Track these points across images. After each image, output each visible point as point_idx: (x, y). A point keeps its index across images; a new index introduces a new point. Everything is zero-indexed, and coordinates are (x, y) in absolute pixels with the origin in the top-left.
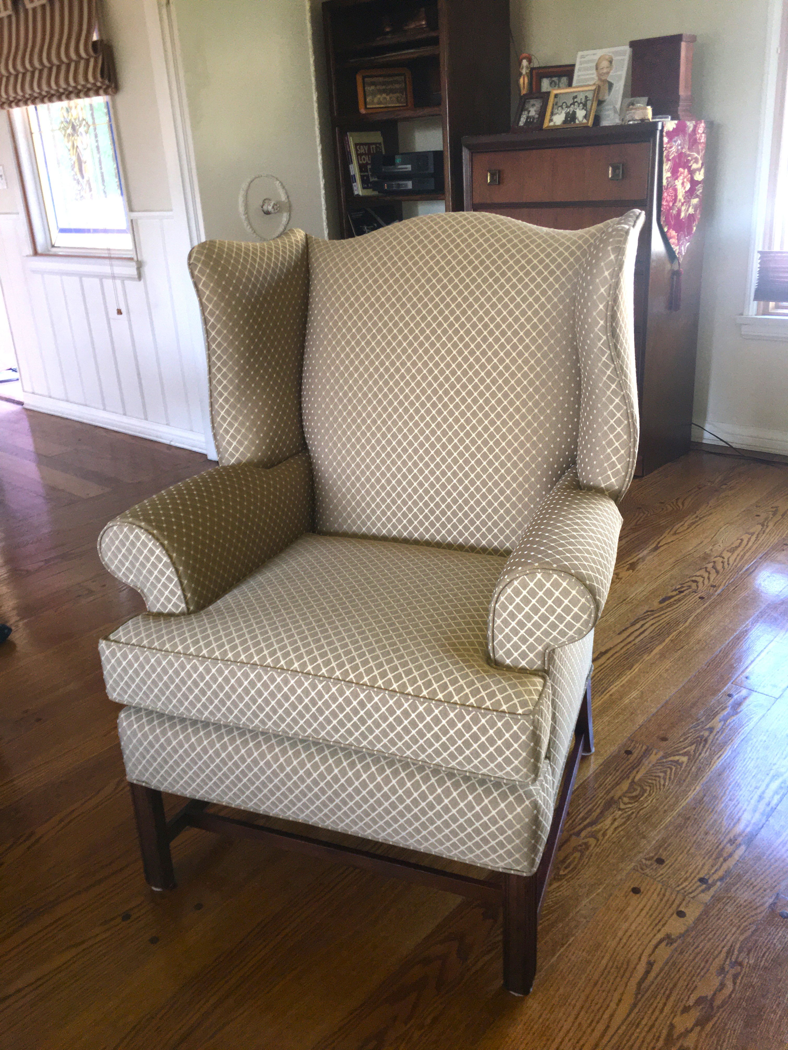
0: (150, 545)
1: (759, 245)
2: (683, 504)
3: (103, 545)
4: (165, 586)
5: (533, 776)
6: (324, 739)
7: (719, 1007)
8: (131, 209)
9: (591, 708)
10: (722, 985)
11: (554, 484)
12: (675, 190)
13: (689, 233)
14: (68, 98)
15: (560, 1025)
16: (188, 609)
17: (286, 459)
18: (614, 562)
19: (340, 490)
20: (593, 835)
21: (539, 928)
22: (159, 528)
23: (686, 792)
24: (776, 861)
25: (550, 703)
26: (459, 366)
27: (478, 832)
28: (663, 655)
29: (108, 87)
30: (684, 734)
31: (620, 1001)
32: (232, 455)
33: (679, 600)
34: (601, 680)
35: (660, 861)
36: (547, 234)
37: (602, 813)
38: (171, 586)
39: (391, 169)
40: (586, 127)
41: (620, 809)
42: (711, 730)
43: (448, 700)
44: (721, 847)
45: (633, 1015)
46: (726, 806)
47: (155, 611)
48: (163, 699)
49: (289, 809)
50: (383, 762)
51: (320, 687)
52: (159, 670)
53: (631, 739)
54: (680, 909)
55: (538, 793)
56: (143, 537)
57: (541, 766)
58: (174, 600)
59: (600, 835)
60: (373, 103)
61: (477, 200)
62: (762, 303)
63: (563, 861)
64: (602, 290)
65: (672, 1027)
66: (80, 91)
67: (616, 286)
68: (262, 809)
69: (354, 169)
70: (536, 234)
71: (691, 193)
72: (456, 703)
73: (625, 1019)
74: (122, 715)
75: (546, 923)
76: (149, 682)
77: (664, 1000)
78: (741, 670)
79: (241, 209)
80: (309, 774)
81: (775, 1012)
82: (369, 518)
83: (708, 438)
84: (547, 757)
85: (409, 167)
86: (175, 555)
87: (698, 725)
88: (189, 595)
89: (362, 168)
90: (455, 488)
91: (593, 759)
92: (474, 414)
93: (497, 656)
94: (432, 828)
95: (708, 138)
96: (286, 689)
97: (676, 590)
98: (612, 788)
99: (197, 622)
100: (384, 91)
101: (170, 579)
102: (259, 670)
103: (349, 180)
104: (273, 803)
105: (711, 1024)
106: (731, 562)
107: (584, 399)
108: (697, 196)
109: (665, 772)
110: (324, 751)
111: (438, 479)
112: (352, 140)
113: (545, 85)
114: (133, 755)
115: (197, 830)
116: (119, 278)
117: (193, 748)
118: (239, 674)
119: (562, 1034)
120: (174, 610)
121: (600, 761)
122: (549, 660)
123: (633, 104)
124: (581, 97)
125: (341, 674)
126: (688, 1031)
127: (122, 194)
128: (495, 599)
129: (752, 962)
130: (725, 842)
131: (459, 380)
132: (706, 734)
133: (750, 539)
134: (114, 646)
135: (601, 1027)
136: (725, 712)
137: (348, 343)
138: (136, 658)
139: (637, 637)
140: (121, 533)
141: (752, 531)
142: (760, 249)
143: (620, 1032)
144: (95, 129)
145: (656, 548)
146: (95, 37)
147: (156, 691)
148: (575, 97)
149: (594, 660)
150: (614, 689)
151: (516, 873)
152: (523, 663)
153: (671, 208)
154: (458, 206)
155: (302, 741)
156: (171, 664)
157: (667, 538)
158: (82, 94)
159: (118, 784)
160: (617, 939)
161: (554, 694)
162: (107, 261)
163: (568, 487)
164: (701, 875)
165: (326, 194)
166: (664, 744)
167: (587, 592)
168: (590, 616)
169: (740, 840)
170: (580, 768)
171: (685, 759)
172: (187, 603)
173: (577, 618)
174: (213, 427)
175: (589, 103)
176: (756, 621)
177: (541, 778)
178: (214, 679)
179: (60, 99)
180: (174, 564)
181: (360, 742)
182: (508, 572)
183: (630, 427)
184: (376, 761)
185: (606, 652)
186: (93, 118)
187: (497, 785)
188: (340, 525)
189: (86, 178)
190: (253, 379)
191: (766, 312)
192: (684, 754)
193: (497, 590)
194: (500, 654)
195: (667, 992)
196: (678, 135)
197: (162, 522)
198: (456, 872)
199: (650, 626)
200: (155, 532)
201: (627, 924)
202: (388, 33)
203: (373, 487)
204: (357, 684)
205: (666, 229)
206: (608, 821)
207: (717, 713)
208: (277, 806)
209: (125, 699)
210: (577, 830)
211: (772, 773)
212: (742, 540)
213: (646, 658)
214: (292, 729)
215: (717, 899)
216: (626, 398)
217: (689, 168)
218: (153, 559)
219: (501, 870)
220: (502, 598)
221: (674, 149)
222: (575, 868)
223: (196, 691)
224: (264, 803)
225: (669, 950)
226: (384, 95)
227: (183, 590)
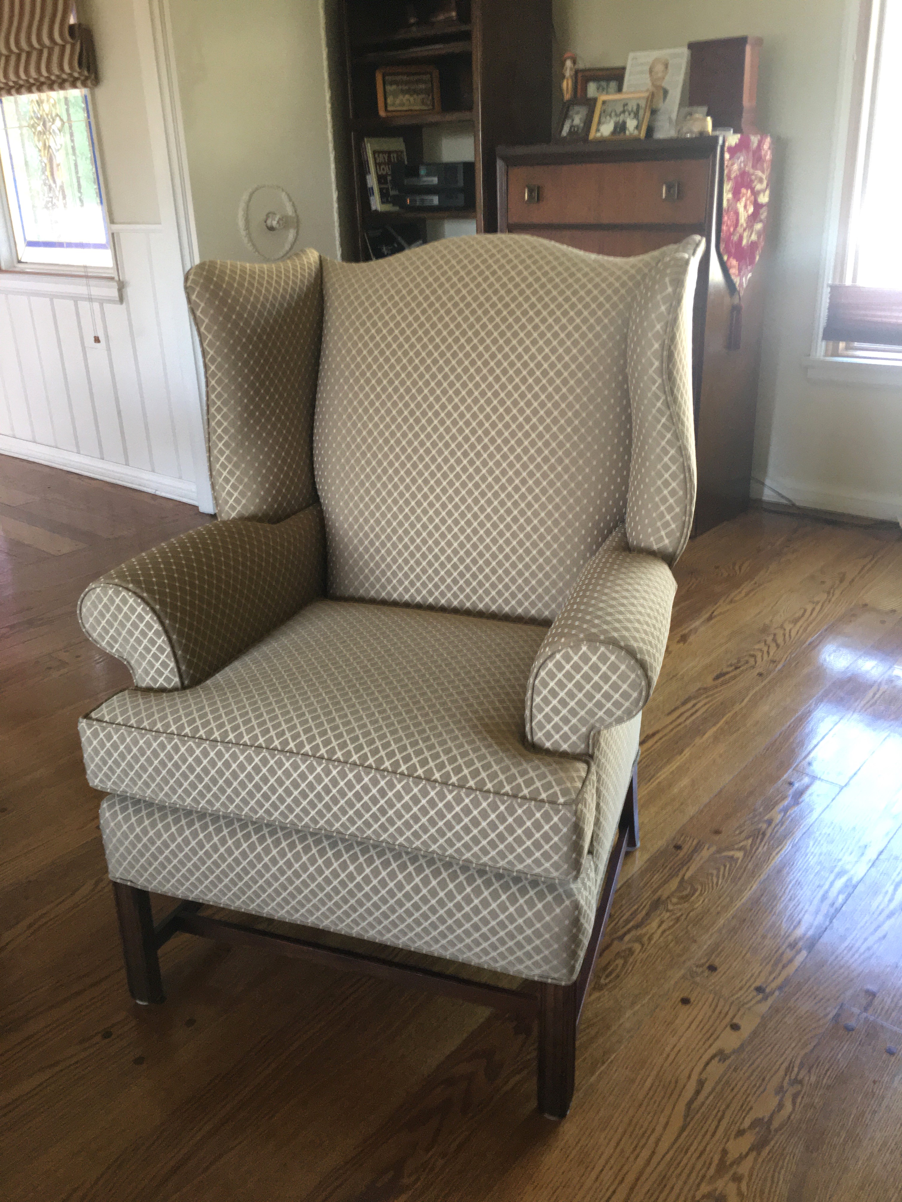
0: (139, 610)
1: (829, 279)
2: (740, 569)
3: (84, 610)
4: (156, 658)
5: (574, 873)
6: (339, 832)
7: (776, 1131)
8: (112, 222)
9: (636, 797)
10: (780, 1106)
11: (599, 545)
12: (737, 214)
13: (752, 262)
14: (39, 90)
15: (600, 1152)
16: (182, 683)
17: (294, 513)
18: (667, 634)
19: (356, 549)
20: (638, 939)
21: (577, 1043)
22: (150, 591)
23: (741, 891)
24: (841, 968)
25: (594, 791)
26: (495, 410)
27: (511, 936)
28: (716, 739)
29: (87, 78)
30: (740, 827)
31: (667, 1124)
32: (233, 508)
33: (734, 678)
34: (647, 766)
35: (712, 968)
36: (595, 261)
37: (648, 914)
38: (163, 657)
39: (414, 181)
40: (637, 140)
41: (668, 911)
42: (770, 822)
43: (480, 788)
44: (780, 951)
45: (681, 1140)
46: (786, 907)
47: (144, 685)
48: (153, 786)
49: (297, 911)
50: (405, 858)
51: (334, 772)
52: (148, 753)
53: (682, 832)
54: (735, 1021)
55: (580, 892)
56: (131, 601)
57: (583, 861)
58: (166, 673)
59: (645, 939)
60: (393, 105)
61: (513, 220)
62: (831, 343)
63: (605, 968)
64: (658, 327)
65: (725, 1152)
66: (53, 82)
67: (672, 324)
68: (266, 911)
69: (372, 181)
70: (583, 261)
71: (754, 218)
72: (488, 791)
73: (674, 1143)
74: (105, 805)
75: (585, 1038)
76: (137, 767)
77: (715, 1123)
78: (804, 755)
79: (241, 223)
80: (320, 871)
81: (839, 1135)
82: (389, 581)
83: (768, 495)
84: (590, 852)
85: (435, 180)
86: (167, 622)
87: (754, 816)
88: (183, 668)
89: (381, 179)
90: (488, 548)
91: (638, 854)
92: (511, 465)
93: (535, 739)
94: (459, 931)
95: (773, 154)
96: (295, 775)
97: (731, 665)
98: (659, 888)
99: (194, 699)
100: (408, 92)
101: (161, 649)
102: (265, 753)
103: (366, 192)
104: (278, 904)
105: (767, 1149)
106: (793, 634)
107: (635, 450)
108: (761, 221)
109: (718, 870)
110: (337, 845)
111: (468, 538)
112: (369, 147)
113: (592, 89)
114: (117, 850)
115: (187, 936)
116: (97, 300)
117: (186, 842)
118: (242, 758)
119: (602, 1161)
120: (166, 685)
121: (646, 856)
122: (594, 744)
123: (691, 114)
124: (632, 106)
125: (359, 758)
126: (742, 1158)
127: (101, 202)
128: (534, 674)
129: (813, 1079)
130: (784, 947)
131: (494, 425)
132: (764, 826)
133: (813, 609)
134: (96, 725)
135: (645, 1154)
136: (786, 802)
137: (368, 381)
138: (122, 739)
139: (687, 719)
140: (105, 595)
141: (816, 599)
142: (830, 282)
143: (668, 1157)
144: (70, 127)
145: (710, 618)
146: (72, 20)
147: (145, 777)
148: (625, 105)
149: (641, 743)
150: (663, 774)
151: (554, 982)
152: (565, 747)
153: (731, 234)
154: (490, 227)
155: (313, 834)
156: (162, 746)
157: (722, 606)
158: (56, 86)
159: (97, 884)
160: (665, 1055)
161: (598, 781)
162: (84, 281)
163: (615, 549)
164: (758, 984)
165: (339, 208)
166: (717, 838)
167: (637, 667)
168: (640, 693)
169: (800, 944)
170: (624, 864)
171: (739, 855)
172: (181, 677)
173: (626, 696)
174: (211, 475)
175: (641, 112)
176: (820, 700)
177: (583, 875)
178: (213, 763)
179: (30, 91)
180: (166, 632)
181: (379, 836)
182: (548, 644)
183: (686, 482)
184: (397, 856)
185: (654, 734)
186: (69, 115)
187: (534, 883)
188: (357, 589)
189: (59, 183)
190: (257, 421)
191: (836, 354)
192: (740, 849)
193: (537, 664)
194: (539, 736)
195: (720, 1114)
196: (741, 151)
197: (152, 584)
198: (483, 980)
199: (702, 706)
200: (145, 595)
201: (675, 1038)
202: (413, 25)
203: (394, 546)
204: (377, 769)
205: (725, 258)
206: (655, 924)
207: (776, 803)
208: (283, 908)
209: (109, 786)
210: (620, 933)
211: (837, 870)
212: (805, 611)
213: (698, 741)
214: (301, 820)
215: (775, 1010)
216: (682, 450)
217: (753, 190)
218: (142, 626)
219: (536, 978)
220: (543, 673)
221: (736, 167)
222: (618, 976)
223: (192, 777)
224: (268, 905)
225: (722, 1067)
226: (407, 96)
227: (177, 662)
